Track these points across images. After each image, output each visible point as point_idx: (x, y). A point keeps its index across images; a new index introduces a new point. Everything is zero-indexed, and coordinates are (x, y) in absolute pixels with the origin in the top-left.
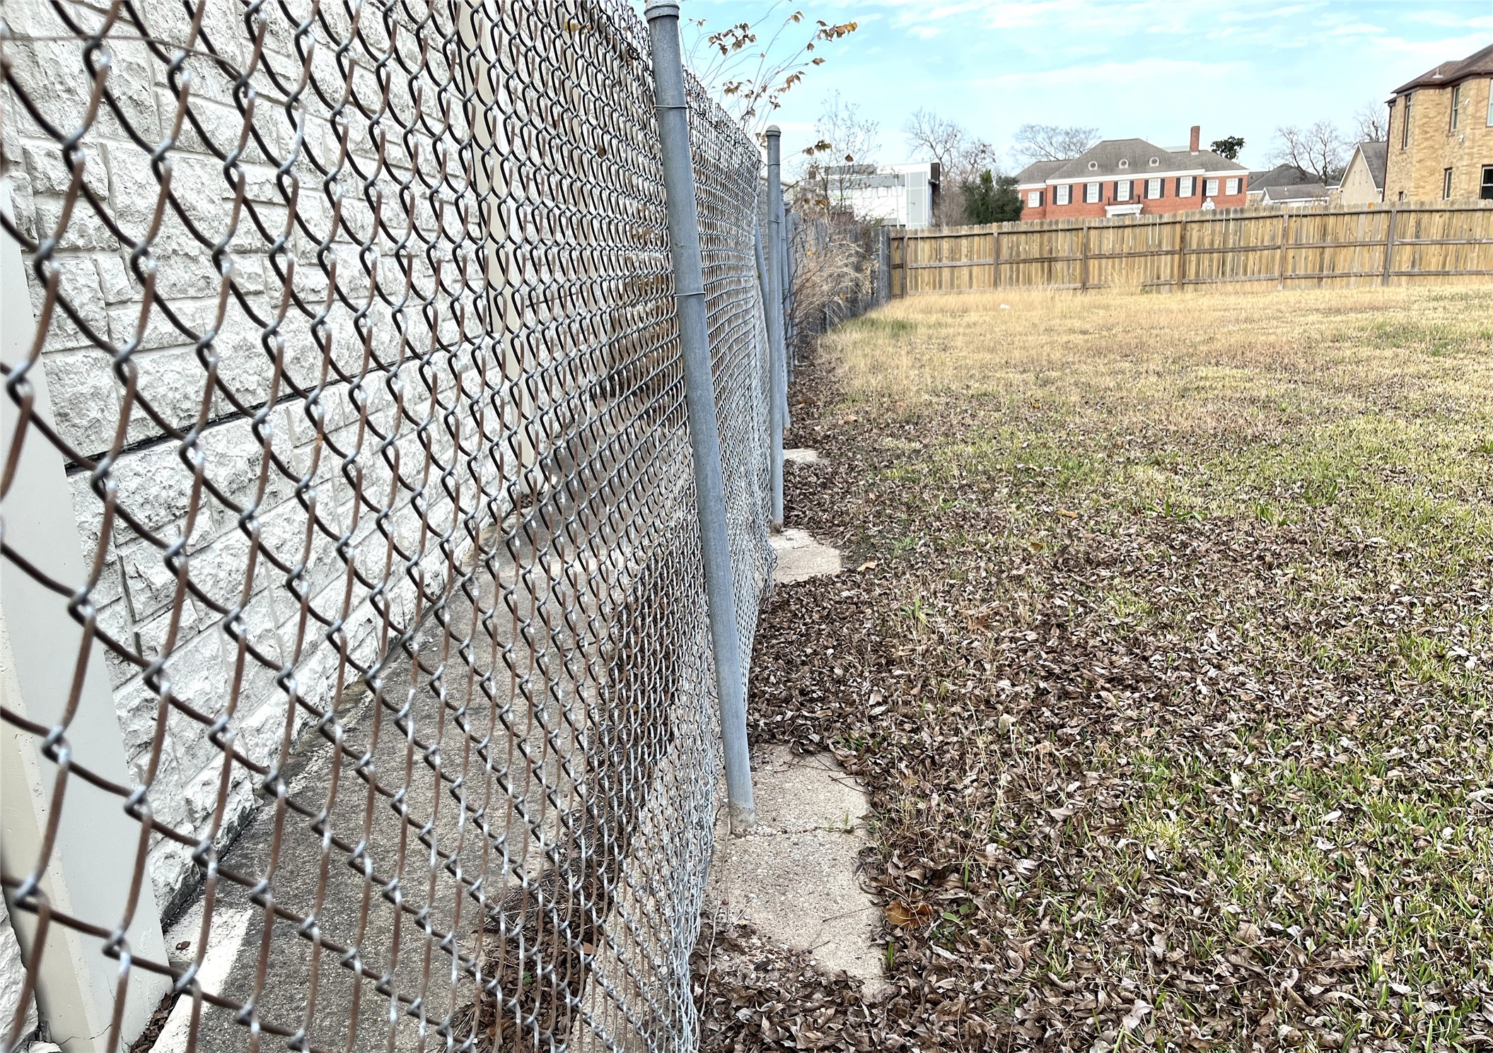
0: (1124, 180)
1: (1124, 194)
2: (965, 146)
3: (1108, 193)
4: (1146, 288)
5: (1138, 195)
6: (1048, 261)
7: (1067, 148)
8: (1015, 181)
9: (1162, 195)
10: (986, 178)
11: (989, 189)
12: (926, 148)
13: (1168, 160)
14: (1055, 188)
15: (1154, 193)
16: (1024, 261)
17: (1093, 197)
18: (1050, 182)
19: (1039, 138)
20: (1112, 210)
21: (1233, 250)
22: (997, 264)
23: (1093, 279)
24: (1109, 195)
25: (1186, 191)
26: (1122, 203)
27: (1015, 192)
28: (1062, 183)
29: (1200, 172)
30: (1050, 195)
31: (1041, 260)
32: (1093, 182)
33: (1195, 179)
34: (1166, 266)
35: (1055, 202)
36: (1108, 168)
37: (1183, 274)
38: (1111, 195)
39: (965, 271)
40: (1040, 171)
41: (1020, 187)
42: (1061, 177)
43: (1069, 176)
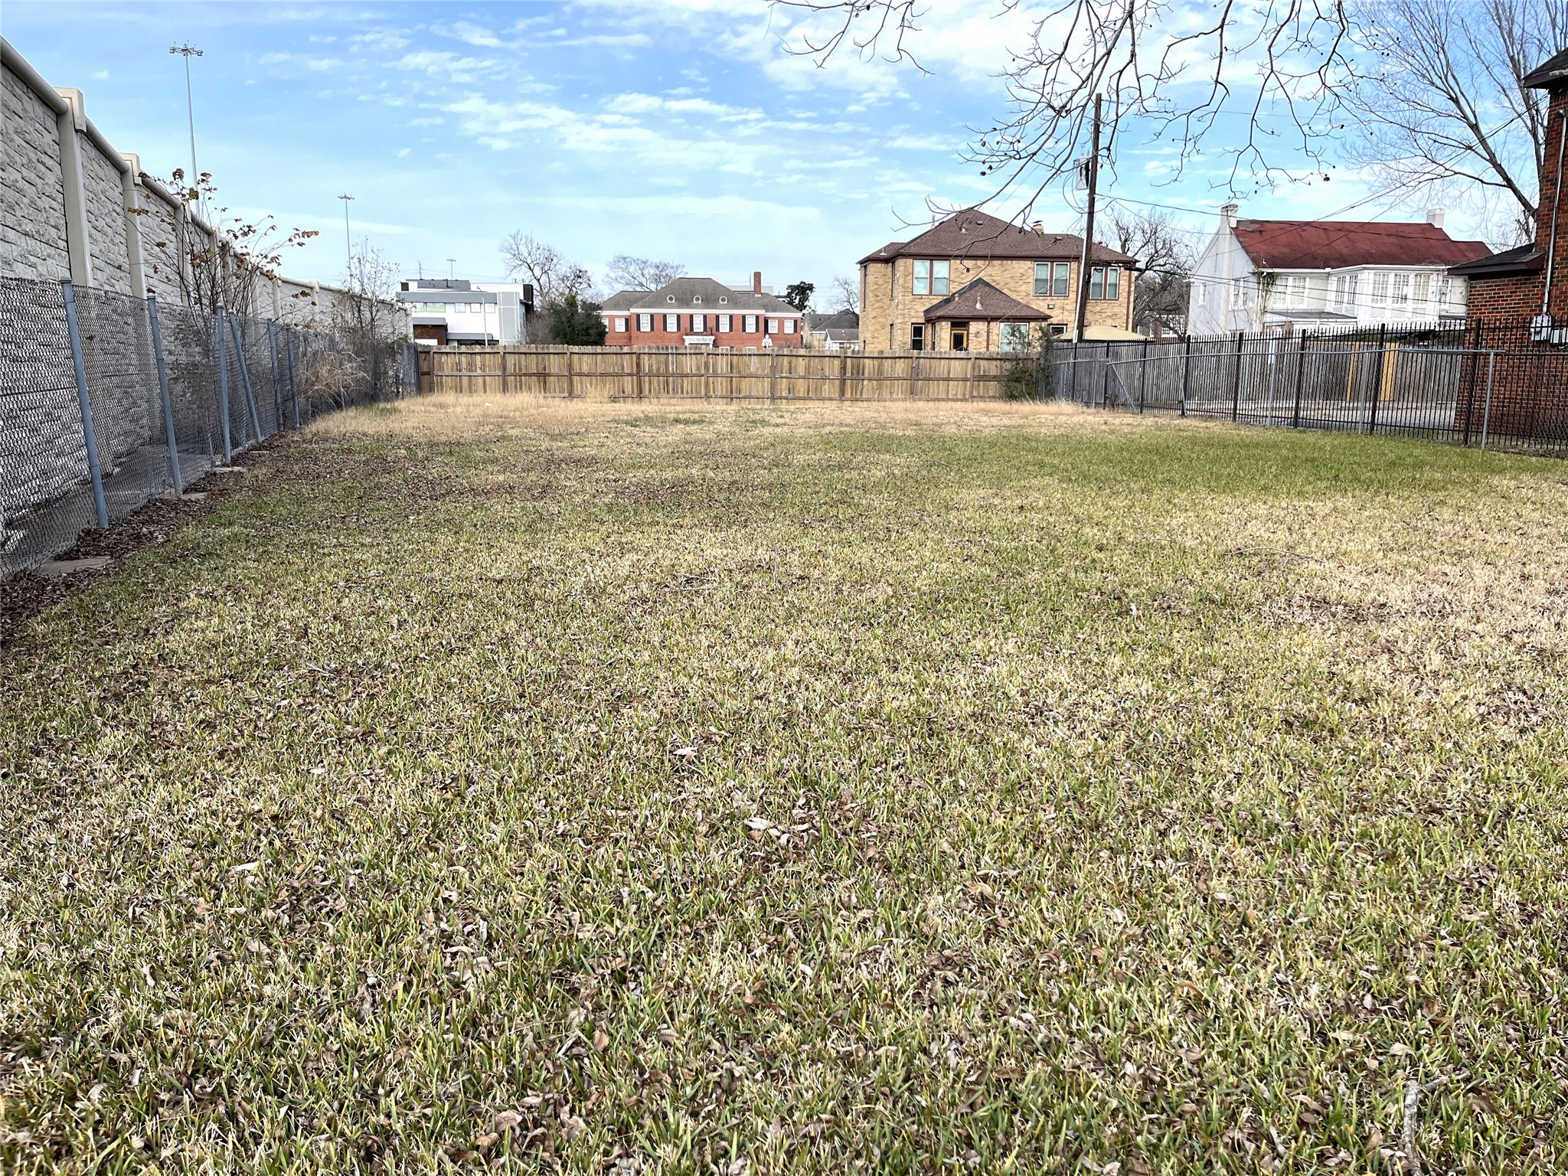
0: (698, 314)
1: (698, 326)
2: (563, 268)
3: (685, 324)
4: (614, 399)
5: (711, 327)
6: (543, 376)
7: (657, 280)
8: (599, 307)
9: (731, 329)
10: (572, 302)
11: (574, 313)
12: (524, 268)
13: (736, 298)
14: (638, 316)
15: (724, 327)
16: (525, 375)
17: (672, 326)
18: (634, 310)
19: (632, 269)
20: (689, 340)
21: (672, 375)
22: (504, 376)
23: (577, 390)
24: (686, 326)
25: (751, 327)
26: (698, 334)
27: (599, 317)
28: (645, 313)
29: (762, 312)
30: (634, 322)
31: (538, 375)
32: (672, 313)
33: (757, 317)
34: (628, 384)
35: (639, 329)
36: (684, 301)
37: (641, 391)
38: (688, 325)
39: (480, 380)
40: (623, 300)
41: (604, 313)
42: (642, 307)
43: (650, 307)
